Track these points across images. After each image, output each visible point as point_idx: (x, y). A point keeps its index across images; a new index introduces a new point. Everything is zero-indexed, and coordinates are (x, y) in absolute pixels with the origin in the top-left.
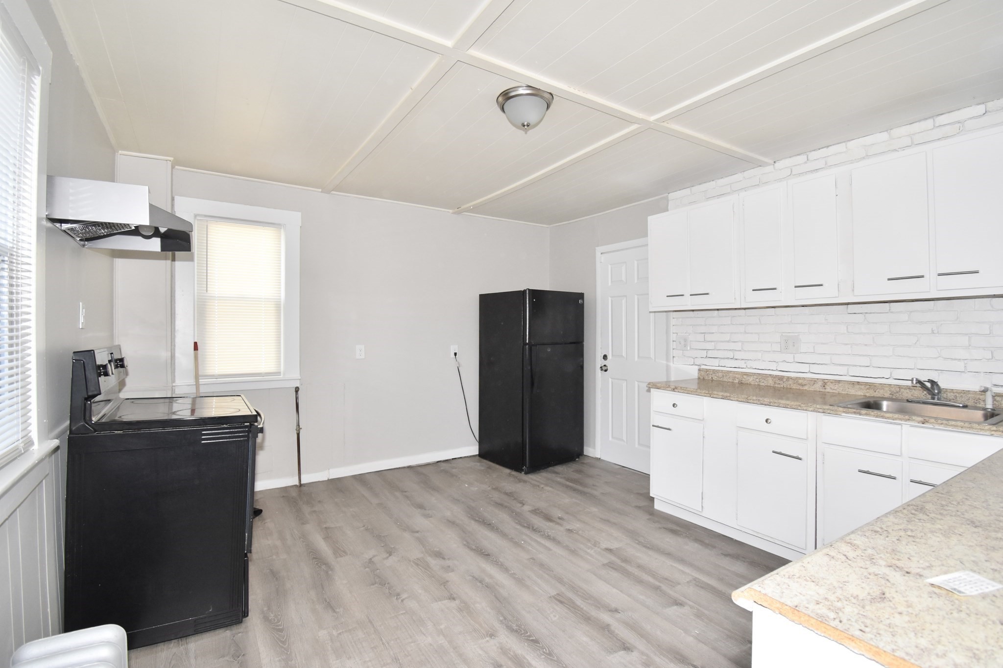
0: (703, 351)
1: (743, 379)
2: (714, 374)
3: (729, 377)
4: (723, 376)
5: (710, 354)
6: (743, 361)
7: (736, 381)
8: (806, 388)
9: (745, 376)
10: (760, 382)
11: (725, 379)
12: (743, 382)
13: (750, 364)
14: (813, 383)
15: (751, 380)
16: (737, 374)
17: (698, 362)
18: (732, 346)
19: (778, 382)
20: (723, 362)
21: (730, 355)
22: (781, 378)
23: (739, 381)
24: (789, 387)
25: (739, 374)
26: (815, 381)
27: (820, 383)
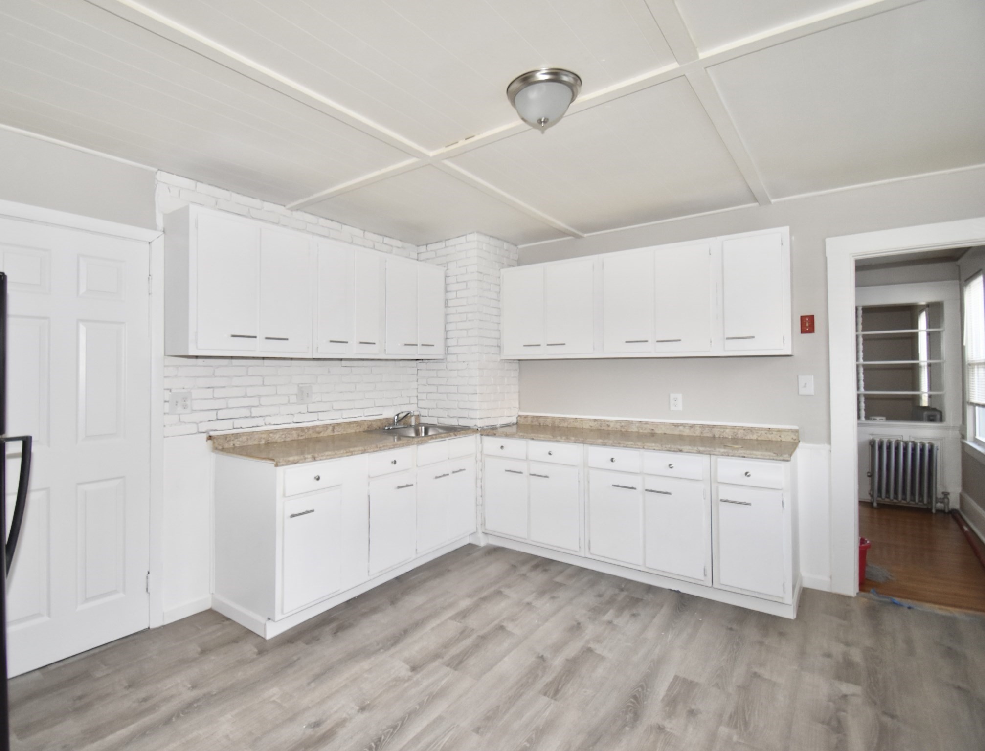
0: (211, 412)
1: (270, 438)
2: (237, 440)
3: (255, 440)
4: (248, 439)
5: (221, 414)
6: (261, 419)
7: (263, 442)
8: (322, 435)
9: (271, 435)
10: (285, 437)
11: (250, 443)
12: (269, 441)
13: (268, 420)
14: (325, 429)
15: (277, 437)
16: (262, 434)
17: (204, 427)
18: (246, 402)
19: (301, 434)
20: (238, 423)
21: (246, 412)
22: (302, 429)
23: (265, 442)
24: (309, 437)
25: (263, 433)
26: (326, 427)
27: (331, 428)
